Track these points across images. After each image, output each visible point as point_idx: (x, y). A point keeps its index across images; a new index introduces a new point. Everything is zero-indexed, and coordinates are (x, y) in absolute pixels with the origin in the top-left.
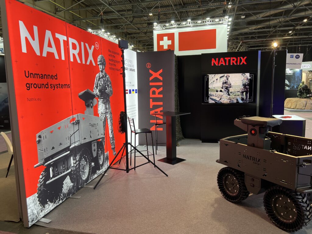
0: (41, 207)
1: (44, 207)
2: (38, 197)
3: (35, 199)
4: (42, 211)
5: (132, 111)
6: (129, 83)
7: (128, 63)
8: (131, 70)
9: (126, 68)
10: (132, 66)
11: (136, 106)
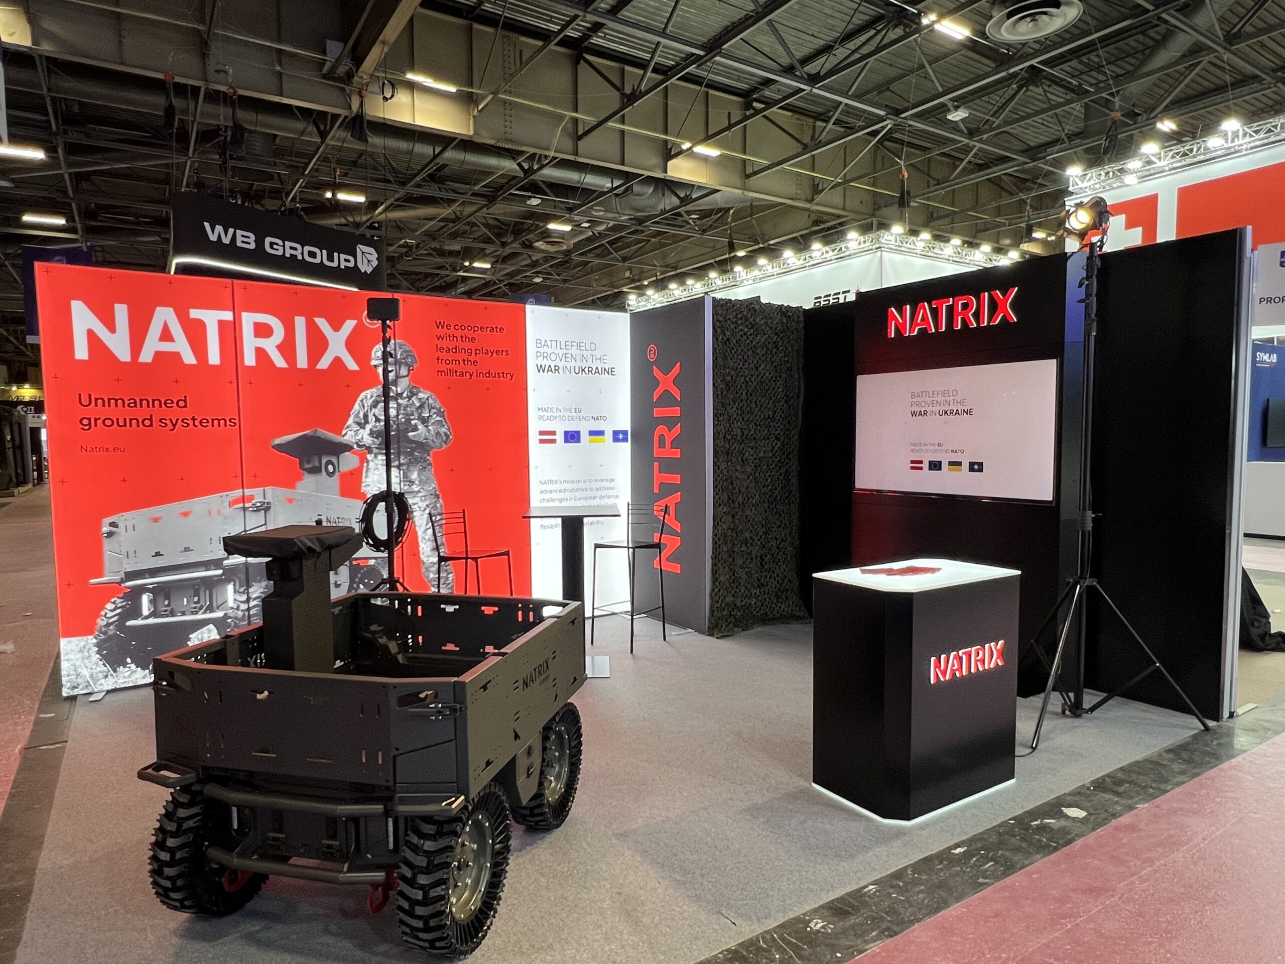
0: (105, 668)
1: (115, 671)
2: (97, 645)
3: (87, 647)
4: (106, 677)
5: (585, 499)
6: (569, 410)
7: (561, 352)
8: (586, 370)
9: (550, 366)
10: (590, 360)
11: (612, 484)
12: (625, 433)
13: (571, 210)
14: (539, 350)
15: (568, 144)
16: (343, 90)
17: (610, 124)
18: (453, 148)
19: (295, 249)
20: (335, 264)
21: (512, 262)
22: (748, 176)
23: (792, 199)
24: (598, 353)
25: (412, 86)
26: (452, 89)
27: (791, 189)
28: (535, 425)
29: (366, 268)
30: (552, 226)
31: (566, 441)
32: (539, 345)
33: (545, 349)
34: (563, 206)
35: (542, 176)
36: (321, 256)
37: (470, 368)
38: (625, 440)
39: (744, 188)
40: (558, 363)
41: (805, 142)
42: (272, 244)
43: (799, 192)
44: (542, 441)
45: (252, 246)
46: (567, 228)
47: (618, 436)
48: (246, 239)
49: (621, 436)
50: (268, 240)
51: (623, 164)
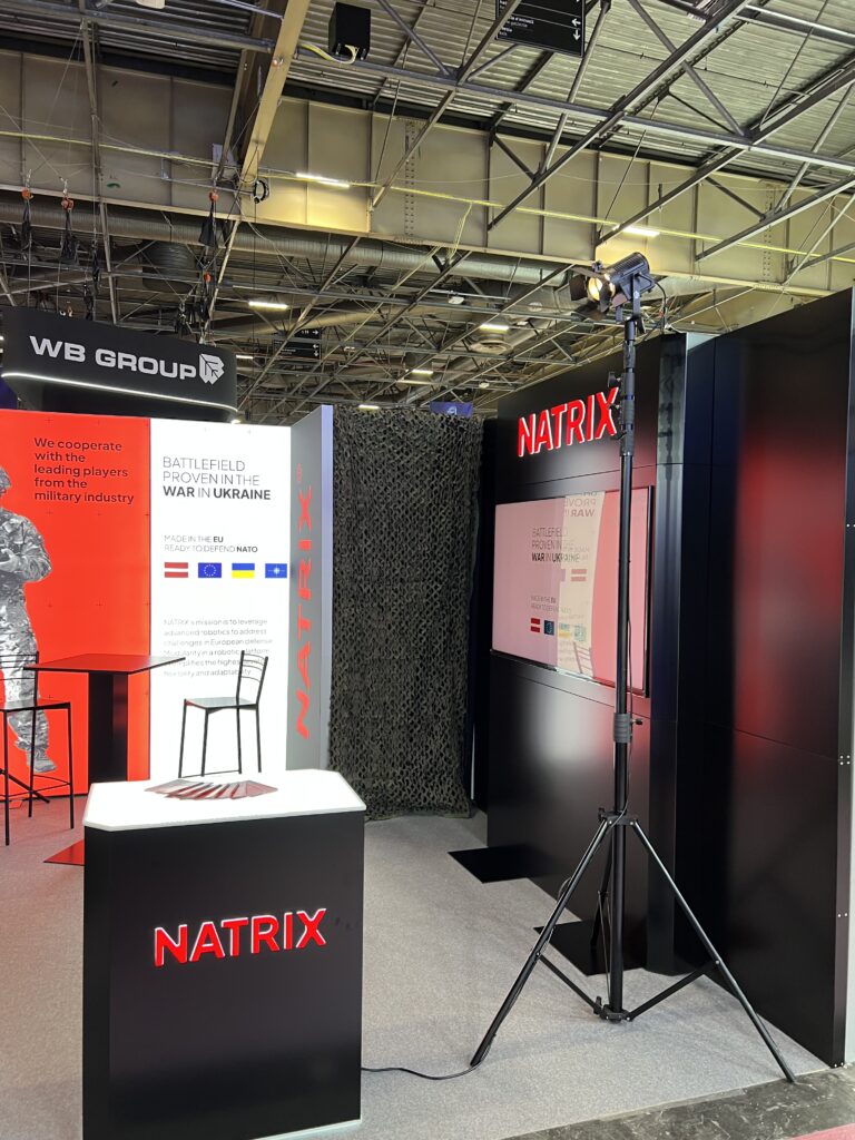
5: (227, 643)
6: (207, 539)
7: (196, 472)
8: (231, 493)
9: (181, 488)
10: (235, 479)
11: (264, 627)
12: (283, 567)
13: (501, 307)
14: (166, 469)
15: (477, 234)
16: (232, 193)
17: (518, 209)
18: (357, 246)
19: (130, 360)
20: (174, 375)
21: (459, 367)
22: (698, 258)
23: (757, 281)
24: (247, 474)
25: (304, 185)
26: (346, 185)
27: (757, 270)
28: (159, 556)
29: (209, 377)
30: (485, 327)
31: (201, 575)
32: (167, 464)
33: (176, 468)
34: (493, 303)
35: (459, 271)
36: (158, 367)
37: (77, 490)
38: (282, 575)
39: (693, 272)
40: (192, 484)
41: (763, 212)
42: (103, 356)
43: (767, 272)
44: (168, 575)
45: (82, 359)
46: (504, 328)
47: (270, 571)
48: (75, 352)
49: (277, 571)
50: (99, 352)
51: (541, 253)
